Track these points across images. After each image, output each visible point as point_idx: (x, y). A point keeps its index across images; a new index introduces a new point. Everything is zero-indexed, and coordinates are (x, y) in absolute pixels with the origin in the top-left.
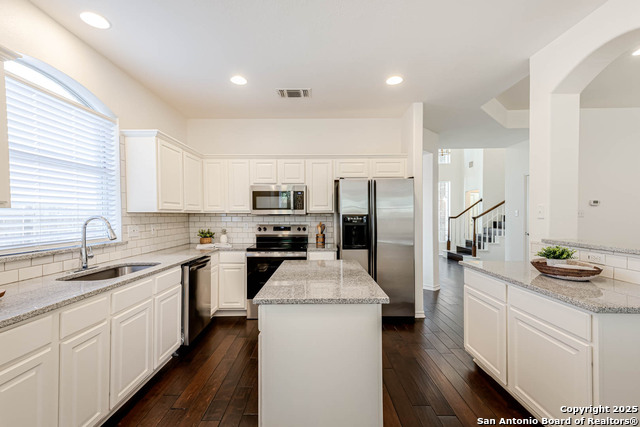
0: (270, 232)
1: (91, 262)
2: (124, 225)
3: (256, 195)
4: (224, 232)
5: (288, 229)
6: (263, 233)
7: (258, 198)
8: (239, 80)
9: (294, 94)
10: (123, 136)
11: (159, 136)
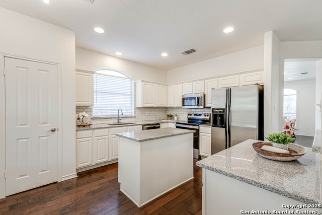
0: (193, 117)
1: (120, 121)
2: (135, 111)
3: (183, 99)
4: (176, 115)
5: (200, 115)
6: (190, 116)
7: (185, 101)
8: (164, 55)
9: (188, 52)
10: (135, 83)
11: (142, 81)
